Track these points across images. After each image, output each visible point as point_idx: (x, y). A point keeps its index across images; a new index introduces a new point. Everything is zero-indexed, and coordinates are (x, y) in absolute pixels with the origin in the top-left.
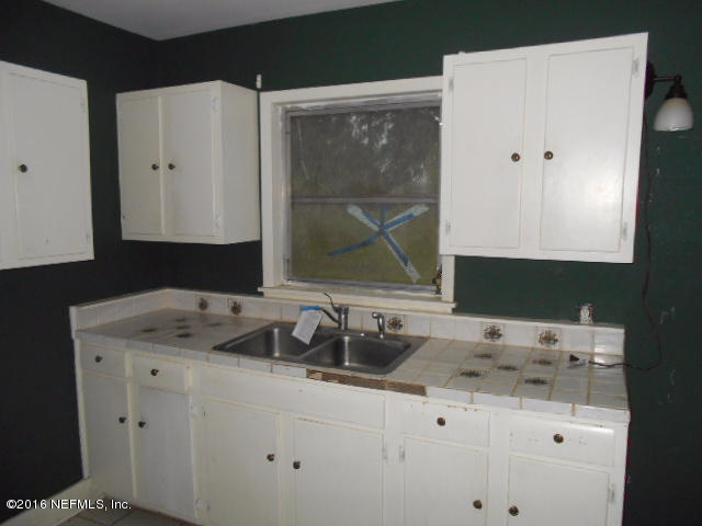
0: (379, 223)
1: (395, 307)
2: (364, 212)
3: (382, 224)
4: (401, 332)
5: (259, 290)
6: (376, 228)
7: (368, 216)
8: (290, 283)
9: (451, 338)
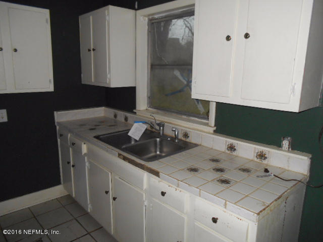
0: (187, 79)
1: (187, 126)
2: (181, 73)
3: (188, 80)
4: (188, 140)
5: (134, 111)
6: (185, 83)
7: (182, 75)
8: (150, 109)
9: (211, 147)
